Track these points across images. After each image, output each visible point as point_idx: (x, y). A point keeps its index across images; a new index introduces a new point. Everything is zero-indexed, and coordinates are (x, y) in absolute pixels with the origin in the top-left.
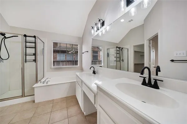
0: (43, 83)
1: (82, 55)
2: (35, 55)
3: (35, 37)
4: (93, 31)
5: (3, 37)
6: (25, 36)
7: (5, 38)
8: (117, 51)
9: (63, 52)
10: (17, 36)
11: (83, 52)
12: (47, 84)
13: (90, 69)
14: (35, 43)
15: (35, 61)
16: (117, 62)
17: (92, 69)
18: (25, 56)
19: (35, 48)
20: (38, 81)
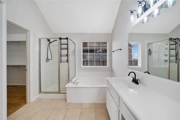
0: (74, 84)
1: (111, 54)
2: (68, 56)
3: (67, 39)
4: (132, 18)
5: (49, 42)
6: (60, 39)
7: (50, 43)
8: (170, 45)
9: (92, 51)
10: (57, 40)
11: (113, 51)
12: (77, 86)
13: (129, 75)
14: (67, 44)
15: (67, 61)
16: (170, 62)
17: (132, 75)
18: (60, 57)
19: (67, 49)
20: (70, 80)
